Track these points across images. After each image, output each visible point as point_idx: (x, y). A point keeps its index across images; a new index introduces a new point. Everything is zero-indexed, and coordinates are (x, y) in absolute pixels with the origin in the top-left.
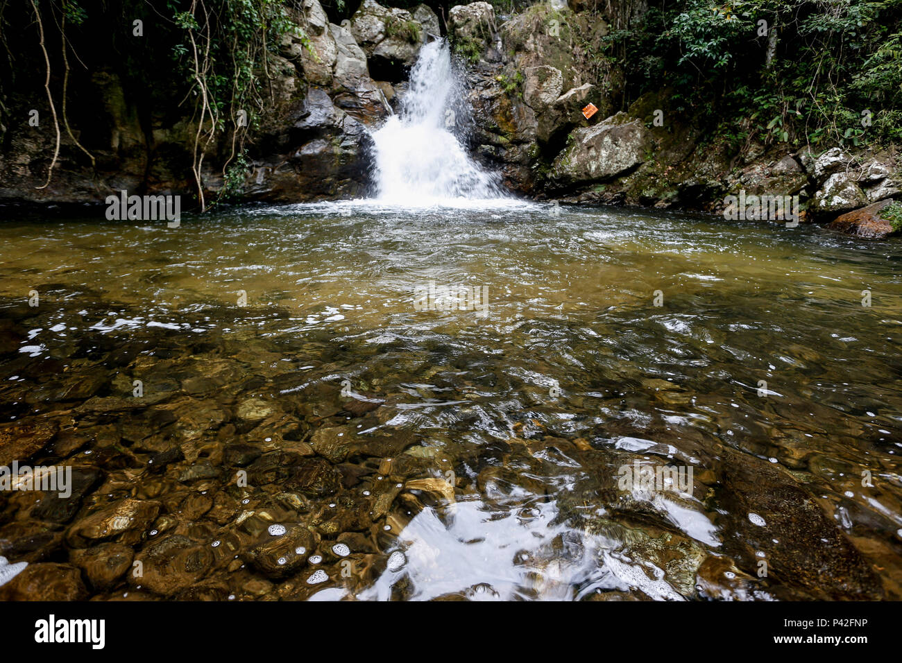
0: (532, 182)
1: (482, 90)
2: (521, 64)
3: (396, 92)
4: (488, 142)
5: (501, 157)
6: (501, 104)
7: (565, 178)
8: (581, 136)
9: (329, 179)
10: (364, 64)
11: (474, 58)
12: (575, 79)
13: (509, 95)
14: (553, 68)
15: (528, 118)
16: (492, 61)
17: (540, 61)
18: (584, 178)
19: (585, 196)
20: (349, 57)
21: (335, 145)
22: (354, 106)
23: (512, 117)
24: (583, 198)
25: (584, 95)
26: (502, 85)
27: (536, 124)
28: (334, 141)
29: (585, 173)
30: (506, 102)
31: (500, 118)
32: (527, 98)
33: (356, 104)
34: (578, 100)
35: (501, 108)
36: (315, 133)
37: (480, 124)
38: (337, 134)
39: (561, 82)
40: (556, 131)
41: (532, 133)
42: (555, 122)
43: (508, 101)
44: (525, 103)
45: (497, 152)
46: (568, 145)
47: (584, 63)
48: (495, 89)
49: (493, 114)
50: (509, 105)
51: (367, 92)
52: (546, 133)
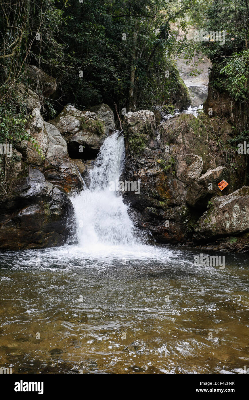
0: (183, 233)
1: (147, 170)
2: (174, 152)
3: (87, 168)
4: (152, 205)
5: (161, 216)
6: (161, 179)
7: (207, 232)
8: (217, 203)
9: (40, 232)
10: (65, 149)
11: (142, 147)
12: (211, 162)
13: (166, 173)
14: (196, 156)
15: (179, 188)
16: (153, 149)
17: (187, 151)
18: (221, 232)
19: (223, 246)
20: (56, 144)
21: (46, 208)
22: (58, 178)
23: (168, 188)
24: (221, 247)
25: (218, 175)
26: (161, 166)
27: (185, 193)
28: (45, 206)
29: (222, 229)
30: (164, 178)
31: (160, 189)
32: (179, 175)
33: (59, 176)
34: (214, 178)
35: (161, 182)
36: (33, 200)
37: (147, 193)
38: (48, 201)
39: (202, 165)
40: (200, 198)
41: (183, 199)
42: (199, 192)
43: (166, 177)
44: (177, 178)
45: (158, 212)
46: (209, 208)
47: (217, 151)
48: (156, 169)
49: (155, 186)
50: (166, 180)
51: (68, 169)
52: (193, 200)
